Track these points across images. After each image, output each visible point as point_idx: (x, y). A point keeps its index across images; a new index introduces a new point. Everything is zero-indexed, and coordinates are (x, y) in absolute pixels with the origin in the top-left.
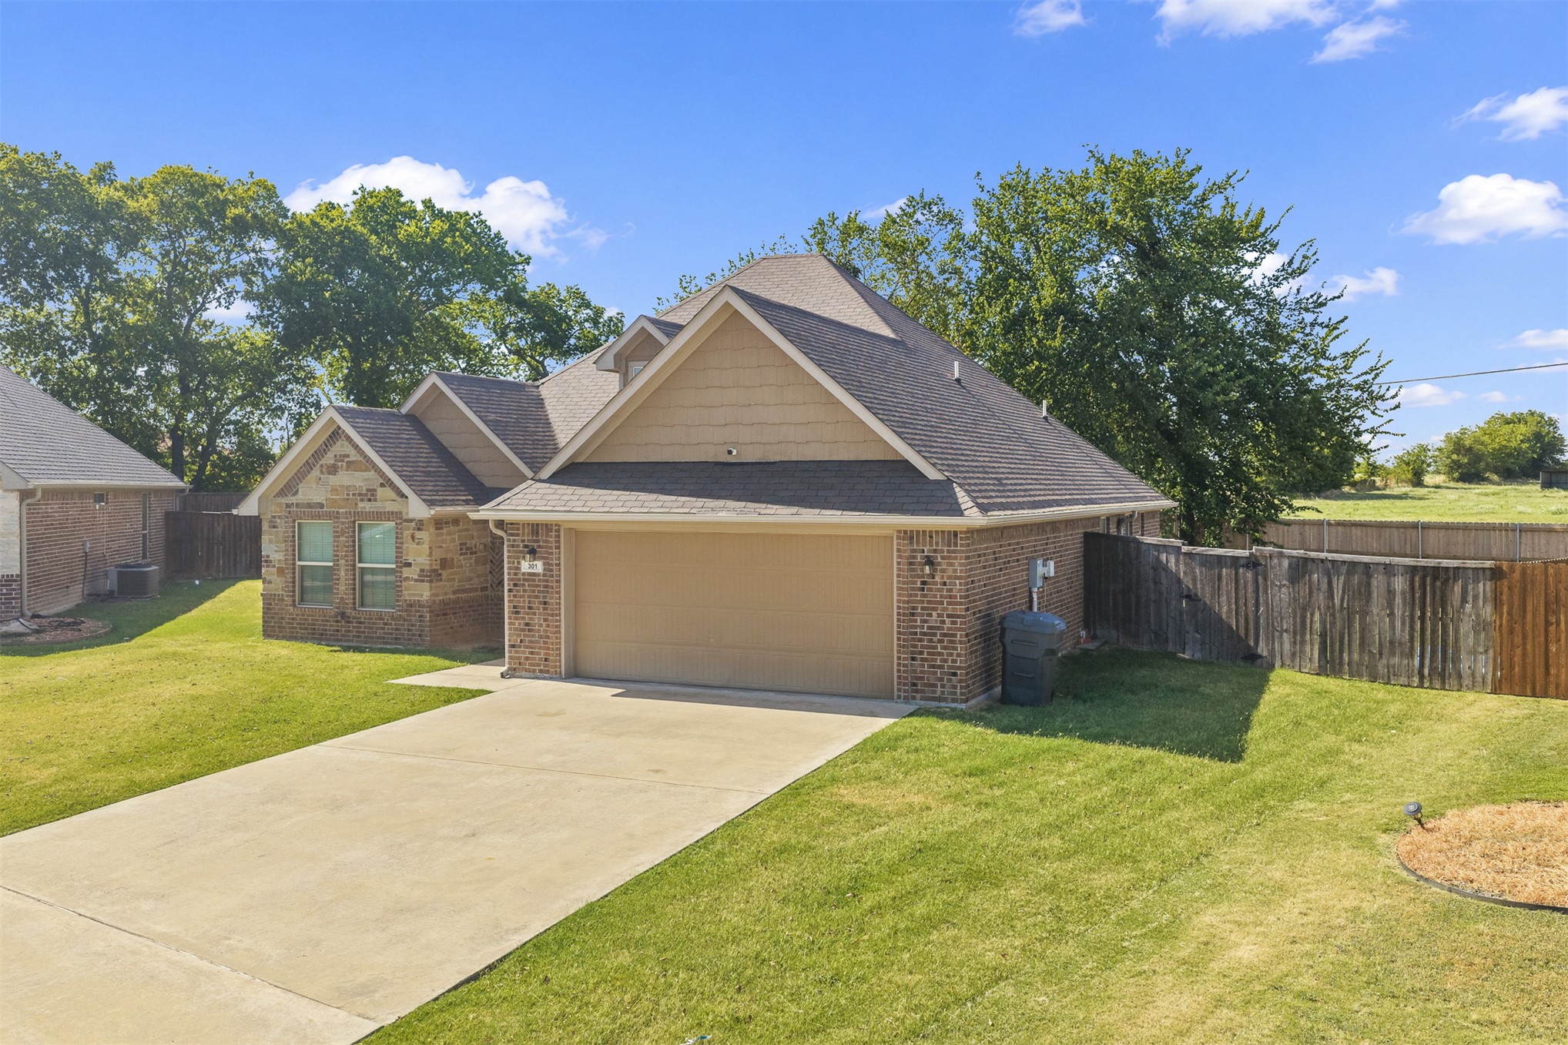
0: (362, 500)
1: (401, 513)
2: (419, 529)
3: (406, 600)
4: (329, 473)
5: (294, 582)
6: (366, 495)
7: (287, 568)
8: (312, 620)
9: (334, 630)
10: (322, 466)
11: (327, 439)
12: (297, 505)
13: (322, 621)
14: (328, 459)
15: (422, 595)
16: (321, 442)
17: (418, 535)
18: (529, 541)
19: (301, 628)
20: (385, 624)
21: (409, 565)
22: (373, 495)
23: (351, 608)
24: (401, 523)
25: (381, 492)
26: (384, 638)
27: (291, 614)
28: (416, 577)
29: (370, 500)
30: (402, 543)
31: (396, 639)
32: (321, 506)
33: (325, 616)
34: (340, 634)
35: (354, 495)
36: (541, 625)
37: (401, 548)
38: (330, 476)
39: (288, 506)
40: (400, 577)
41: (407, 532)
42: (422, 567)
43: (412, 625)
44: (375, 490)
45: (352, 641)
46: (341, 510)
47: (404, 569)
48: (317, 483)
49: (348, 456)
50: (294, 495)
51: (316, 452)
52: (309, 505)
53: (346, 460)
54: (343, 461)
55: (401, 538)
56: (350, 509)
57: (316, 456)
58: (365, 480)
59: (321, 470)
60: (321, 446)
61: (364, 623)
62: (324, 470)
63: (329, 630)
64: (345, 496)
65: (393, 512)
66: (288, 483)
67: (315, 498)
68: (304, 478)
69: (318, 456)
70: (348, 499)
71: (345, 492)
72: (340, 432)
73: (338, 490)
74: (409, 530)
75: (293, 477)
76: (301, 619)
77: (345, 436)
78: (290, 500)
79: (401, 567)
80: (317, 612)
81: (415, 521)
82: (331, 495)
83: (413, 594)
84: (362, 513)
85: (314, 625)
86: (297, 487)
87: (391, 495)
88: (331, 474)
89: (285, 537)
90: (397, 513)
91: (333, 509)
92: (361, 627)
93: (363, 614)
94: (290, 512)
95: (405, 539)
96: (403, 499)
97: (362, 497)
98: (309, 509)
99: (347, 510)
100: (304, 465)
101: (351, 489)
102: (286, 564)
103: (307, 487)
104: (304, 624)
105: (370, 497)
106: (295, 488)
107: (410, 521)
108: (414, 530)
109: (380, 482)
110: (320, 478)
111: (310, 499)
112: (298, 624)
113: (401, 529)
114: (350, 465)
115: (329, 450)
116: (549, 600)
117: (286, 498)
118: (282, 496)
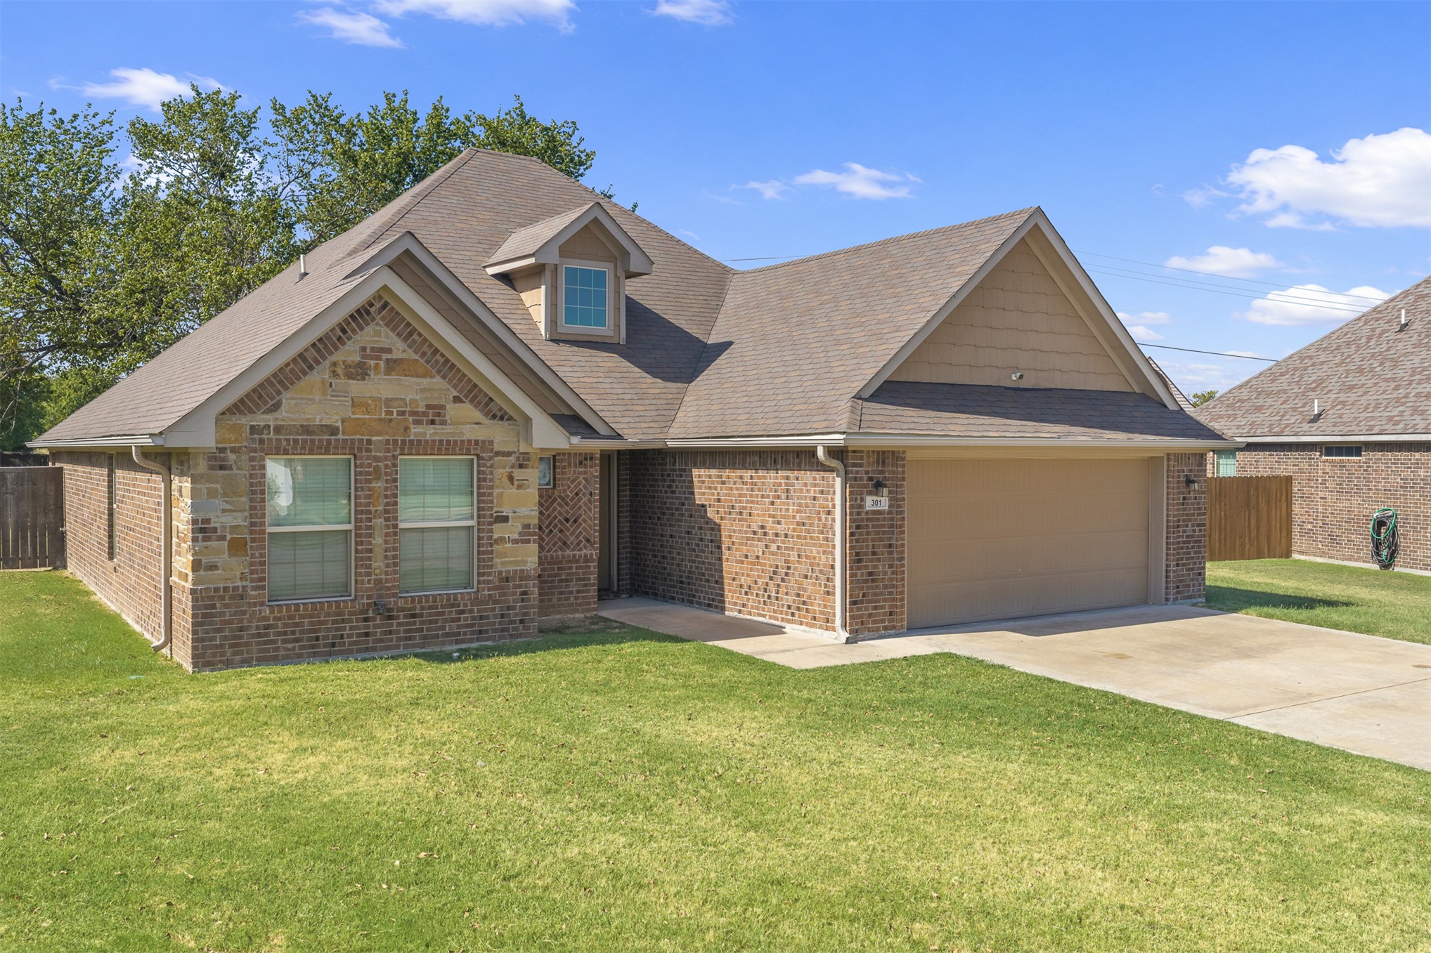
0: (418, 422)
2: (521, 466)
3: (500, 572)
4: (350, 376)
6: (424, 414)
7: (253, 540)
8: (311, 623)
9: (359, 635)
10: (334, 364)
11: (345, 320)
12: (278, 429)
13: (334, 622)
14: (349, 353)
15: (526, 562)
16: (334, 324)
17: (518, 474)
18: (873, 472)
20: (462, 612)
21: (505, 519)
22: (439, 415)
23: (395, 595)
25: (452, 410)
29: (433, 422)
30: (491, 487)
31: (480, 632)
32: (333, 431)
33: (339, 614)
34: (370, 639)
35: (402, 413)
36: (886, 573)
37: (489, 494)
38: (351, 381)
39: (253, 429)
40: (490, 538)
41: (501, 471)
42: (527, 521)
43: (509, 608)
44: (442, 407)
45: (397, 647)
46: (374, 438)
47: (495, 526)
48: (324, 393)
49: (389, 351)
50: (270, 411)
51: (320, 340)
52: (306, 430)
53: (385, 356)
54: (379, 358)
55: (490, 480)
56: (395, 435)
57: (321, 346)
58: (423, 390)
59: (334, 372)
60: (333, 330)
61: (421, 615)
62: (340, 371)
63: (349, 636)
64: (383, 416)
65: (477, 442)
66: (254, 390)
67: (318, 417)
68: (292, 383)
69: (326, 347)
70: (390, 420)
71: (384, 409)
72: (372, 310)
73: (369, 405)
74: (504, 468)
75: (268, 380)
76: (285, 625)
77: (383, 318)
78: (261, 419)
79: (491, 524)
80: (322, 609)
81: (522, 453)
82: (354, 413)
83: (510, 562)
84: (419, 442)
85: (314, 631)
86: (278, 398)
87: (477, 415)
88: (353, 379)
89: (252, 484)
90: (484, 442)
91: (358, 437)
92: (415, 623)
93: (420, 602)
94: (262, 441)
95: (497, 482)
96: (496, 421)
97: (418, 417)
98: (305, 437)
99: (387, 438)
100: (294, 360)
101: (396, 404)
102: (251, 532)
103: (302, 399)
104: (293, 633)
105: (431, 418)
106: (272, 399)
107: (509, 454)
108: (512, 467)
109: (457, 394)
110: (331, 385)
111: (309, 419)
112: (279, 634)
113: (492, 466)
114: (392, 366)
115: (349, 338)
116: (894, 542)
117: (249, 416)
118: (241, 413)
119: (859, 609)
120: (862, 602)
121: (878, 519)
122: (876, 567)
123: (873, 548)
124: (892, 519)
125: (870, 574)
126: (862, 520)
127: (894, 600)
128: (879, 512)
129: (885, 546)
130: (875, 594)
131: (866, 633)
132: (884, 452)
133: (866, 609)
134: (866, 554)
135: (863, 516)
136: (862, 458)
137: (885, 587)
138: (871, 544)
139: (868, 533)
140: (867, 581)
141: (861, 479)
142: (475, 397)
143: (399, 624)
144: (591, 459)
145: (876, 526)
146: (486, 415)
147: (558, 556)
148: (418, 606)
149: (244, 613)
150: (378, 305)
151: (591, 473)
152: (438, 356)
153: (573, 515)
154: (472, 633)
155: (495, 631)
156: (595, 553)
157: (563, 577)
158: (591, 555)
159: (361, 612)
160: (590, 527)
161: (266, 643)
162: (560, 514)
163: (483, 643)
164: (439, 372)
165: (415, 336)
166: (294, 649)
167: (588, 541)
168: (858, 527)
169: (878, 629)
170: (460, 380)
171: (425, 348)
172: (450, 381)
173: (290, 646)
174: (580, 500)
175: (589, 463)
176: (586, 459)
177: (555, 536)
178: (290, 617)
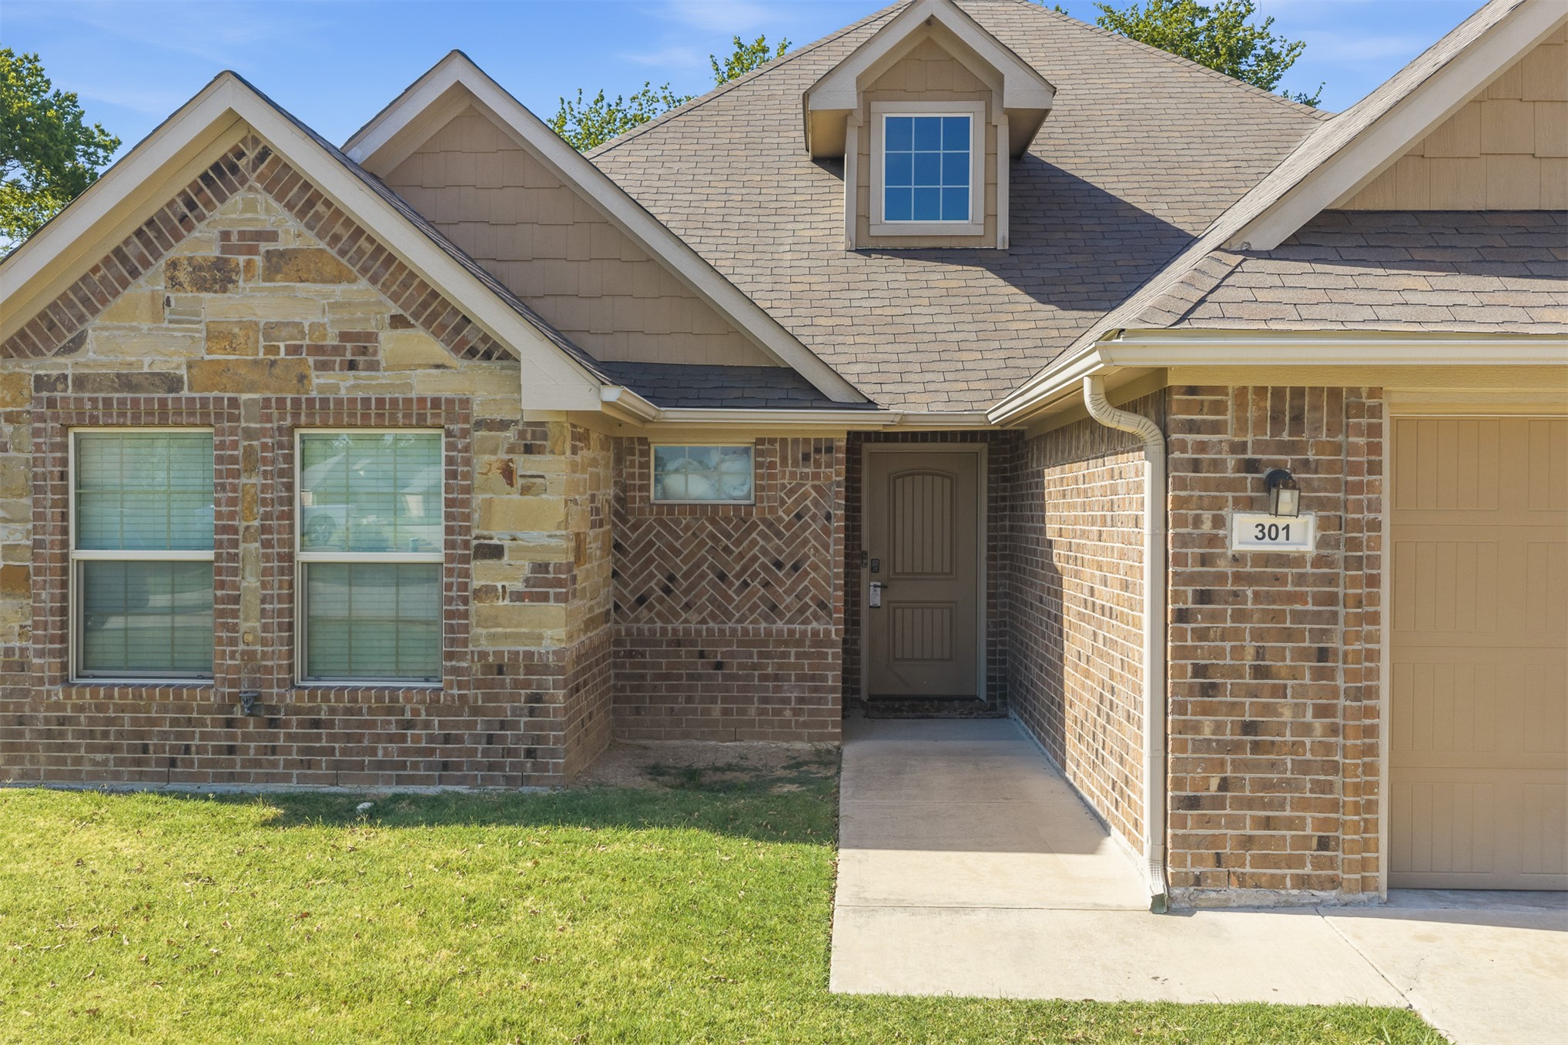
0: (323, 366)
1: (465, 402)
2: (529, 449)
3: (483, 655)
4: (201, 285)
5: (64, 611)
6: (336, 350)
7: (38, 571)
8: (135, 721)
9: (217, 750)
10: (174, 265)
11: (194, 185)
12: (80, 382)
13: (175, 722)
14: (200, 243)
15: (540, 637)
16: (172, 192)
17: (524, 464)
18: (1259, 446)
19: (91, 748)
20: (409, 725)
21: (496, 552)
22: (364, 351)
23: (280, 683)
24: (465, 433)
25: (390, 343)
26: (403, 765)
27: (59, 706)
28: (519, 586)
29: (352, 366)
30: (468, 490)
31: (445, 766)
32: (173, 383)
33: (182, 709)
34: (238, 758)
35: (294, 350)
36: (1306, 729)
37: (465, 503)
38: (204, 295)
39: (40, 382)
40: (464, 587)
41: (487, 458)
42: (540, 558)
43: (503, 725)
44: (371, 337)
45: (286, 778)
46: (245, 396)
47: (476, 566)
48: (157, 317)
49: (272, 236)
50: (67, 350)
51: (150, 223)
52: (126, 382)
53: (264, 247)
54: (252, 251)
55: (467, 476)
56: (281, 390)
57: (151, 235)
58: (335, 306)
59: (172, 278)
60: (171, 204)
61: (330, 724)
62: (182, 276)
63: (200, 750)
64: (261, 355)
65: (436, 403)
66: (43, 315)
67: (147, 360)
68: (104, 302)
69: (160, 235)
70: (273, 363)
71: (262, 342)
72: (242, 163)
73: (235, 336)
74: (494, 452)
75: (64, 297)
76: (92, 721)
77: (260, 179)
78: (52, 365)
79: (465, 559)
80: (151, 697)
81: (529, 424)
82: (209, 352)
83: (506, 636)
84: (325, 401)
85: (141, 735)
86: (81, 328)
87: (438, 350)
88: (206, 290)
89: (35, 476)
90: (450, 402)
91: (216, 394)
92: (318, 738)
93: (326, 699)
94: (51, 403)
95: (478, 480)
96: (476, 362)
97: (324, 356)
98: (124, 395)
99: (268, 395)
100: (107, 261)
101: (284, 333)
102: (35, 557)
103: (119, 328)
104: (105, 735)
105: (349, 357)
106: (70, 330)
107: (503, 425)
108: (511, 450)
109: (400, 312)
110: (168, 302)
111: (131, 364)
112: (82, 734)
113: (466, 449)
114: (279, 264)
115: (201, 218)
116: (1336, 644)
117: (35, 361)
118: (21, 354)
119: (1207, 822)
120: (1218, 803)
121: (1278, 579)
122: (1268, 709)
123: (1260, 653)
124: (1331, 580)
125: (1249, 728)
126: (1221, 578)
127: (1335, 806)
128: (1281, 559)
129: (1302, 654)
130: (1267, 785)
131: (1233, 891)
132: (1298, 392)
133: (1234, 822)
134: (1236, 672)
135: (1223, 566)
136: (1218, 408)
137: (1303, 767)
138: (1250, 646)
139: (1240, 616)
140: (1237, 747)
141: (1217, 465)
142: (434, 315)
143: (290, 737)
144: (829, 450)
145: (1271, 598)
146: (456, 349)
147: (757, 632)
148: (324, 706)
149: (25, 693)
150: (251, 155)
151: (828, 477)
152: (362, 242)
153: (791, 555)
154: (430, 766)
155: (476, 766)
156: (834, 631)
157: (769, 670)
158: (827, 632)
159: (221, 709)
160: (826, 578)
161: (61, 748)
162: (764, 551)
163: (450, 788)
164: (364, 270)
165: (320, 207)
166: (105, 762)
167: (822, 605)
168: (1203, 597)
169: (1276, 883)
170: (405, 285)
171: (338, 228)
172: (385, 287)
173: (99, 757)
174: (804, 528)
175: (823, 458)
176: (818, 451)
177: (753, 593)
178: (99, 708)
